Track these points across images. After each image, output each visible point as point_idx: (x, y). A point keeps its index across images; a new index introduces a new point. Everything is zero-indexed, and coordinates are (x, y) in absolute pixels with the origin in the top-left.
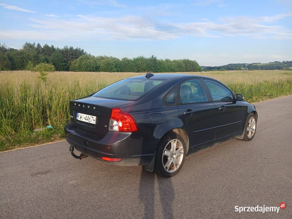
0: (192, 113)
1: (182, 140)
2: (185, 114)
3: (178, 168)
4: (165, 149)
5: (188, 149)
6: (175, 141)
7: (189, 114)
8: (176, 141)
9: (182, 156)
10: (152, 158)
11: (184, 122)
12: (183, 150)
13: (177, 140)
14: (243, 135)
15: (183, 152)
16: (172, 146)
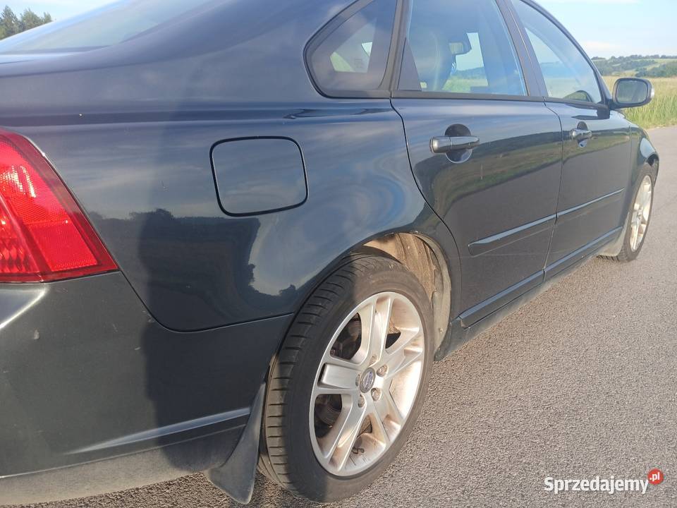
0: (472, 145)
1: (415, 290)
2: (439, 150)
3: (394, 437)
4: (326, 356)
5: (444, 330)
6: (380, 301)
7: (454, 152)
8: (389, 302)
9: (416, 369)
10: (240, 433)
11: (428, 194)
12: (421, 341)
13: (392, 297)
14: (619, 240)
15: (420, 350)
16: (366, 331)
